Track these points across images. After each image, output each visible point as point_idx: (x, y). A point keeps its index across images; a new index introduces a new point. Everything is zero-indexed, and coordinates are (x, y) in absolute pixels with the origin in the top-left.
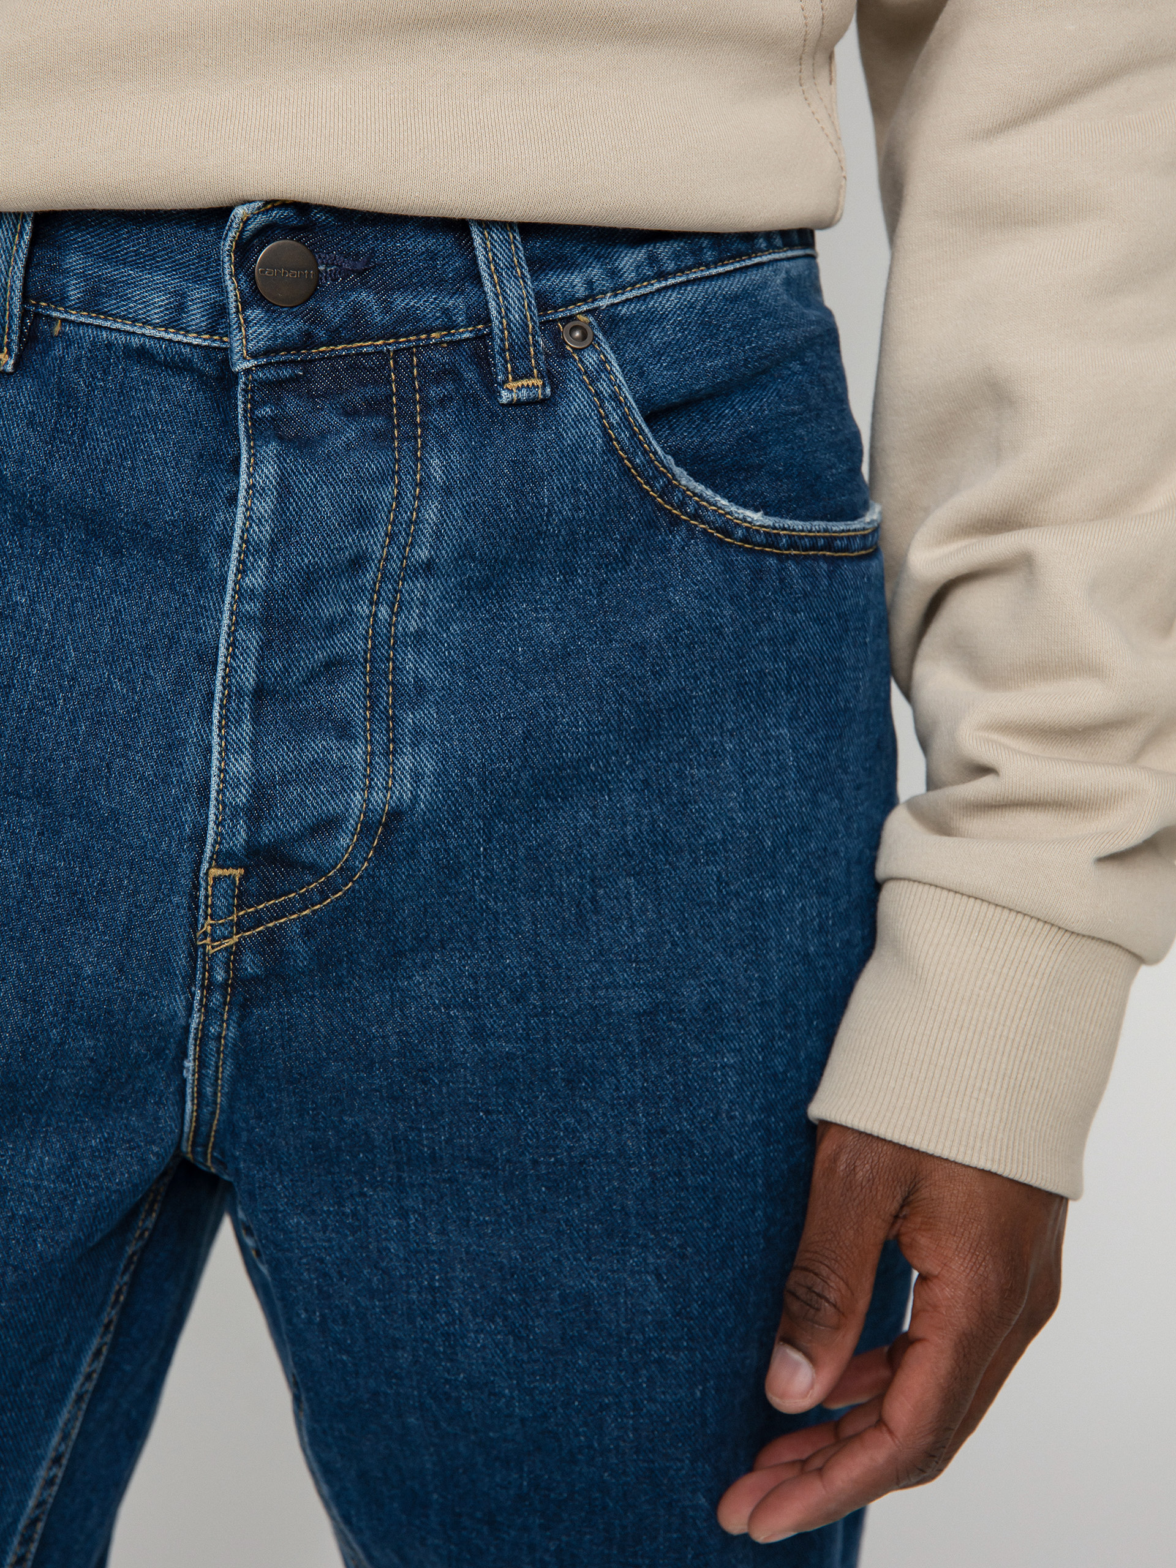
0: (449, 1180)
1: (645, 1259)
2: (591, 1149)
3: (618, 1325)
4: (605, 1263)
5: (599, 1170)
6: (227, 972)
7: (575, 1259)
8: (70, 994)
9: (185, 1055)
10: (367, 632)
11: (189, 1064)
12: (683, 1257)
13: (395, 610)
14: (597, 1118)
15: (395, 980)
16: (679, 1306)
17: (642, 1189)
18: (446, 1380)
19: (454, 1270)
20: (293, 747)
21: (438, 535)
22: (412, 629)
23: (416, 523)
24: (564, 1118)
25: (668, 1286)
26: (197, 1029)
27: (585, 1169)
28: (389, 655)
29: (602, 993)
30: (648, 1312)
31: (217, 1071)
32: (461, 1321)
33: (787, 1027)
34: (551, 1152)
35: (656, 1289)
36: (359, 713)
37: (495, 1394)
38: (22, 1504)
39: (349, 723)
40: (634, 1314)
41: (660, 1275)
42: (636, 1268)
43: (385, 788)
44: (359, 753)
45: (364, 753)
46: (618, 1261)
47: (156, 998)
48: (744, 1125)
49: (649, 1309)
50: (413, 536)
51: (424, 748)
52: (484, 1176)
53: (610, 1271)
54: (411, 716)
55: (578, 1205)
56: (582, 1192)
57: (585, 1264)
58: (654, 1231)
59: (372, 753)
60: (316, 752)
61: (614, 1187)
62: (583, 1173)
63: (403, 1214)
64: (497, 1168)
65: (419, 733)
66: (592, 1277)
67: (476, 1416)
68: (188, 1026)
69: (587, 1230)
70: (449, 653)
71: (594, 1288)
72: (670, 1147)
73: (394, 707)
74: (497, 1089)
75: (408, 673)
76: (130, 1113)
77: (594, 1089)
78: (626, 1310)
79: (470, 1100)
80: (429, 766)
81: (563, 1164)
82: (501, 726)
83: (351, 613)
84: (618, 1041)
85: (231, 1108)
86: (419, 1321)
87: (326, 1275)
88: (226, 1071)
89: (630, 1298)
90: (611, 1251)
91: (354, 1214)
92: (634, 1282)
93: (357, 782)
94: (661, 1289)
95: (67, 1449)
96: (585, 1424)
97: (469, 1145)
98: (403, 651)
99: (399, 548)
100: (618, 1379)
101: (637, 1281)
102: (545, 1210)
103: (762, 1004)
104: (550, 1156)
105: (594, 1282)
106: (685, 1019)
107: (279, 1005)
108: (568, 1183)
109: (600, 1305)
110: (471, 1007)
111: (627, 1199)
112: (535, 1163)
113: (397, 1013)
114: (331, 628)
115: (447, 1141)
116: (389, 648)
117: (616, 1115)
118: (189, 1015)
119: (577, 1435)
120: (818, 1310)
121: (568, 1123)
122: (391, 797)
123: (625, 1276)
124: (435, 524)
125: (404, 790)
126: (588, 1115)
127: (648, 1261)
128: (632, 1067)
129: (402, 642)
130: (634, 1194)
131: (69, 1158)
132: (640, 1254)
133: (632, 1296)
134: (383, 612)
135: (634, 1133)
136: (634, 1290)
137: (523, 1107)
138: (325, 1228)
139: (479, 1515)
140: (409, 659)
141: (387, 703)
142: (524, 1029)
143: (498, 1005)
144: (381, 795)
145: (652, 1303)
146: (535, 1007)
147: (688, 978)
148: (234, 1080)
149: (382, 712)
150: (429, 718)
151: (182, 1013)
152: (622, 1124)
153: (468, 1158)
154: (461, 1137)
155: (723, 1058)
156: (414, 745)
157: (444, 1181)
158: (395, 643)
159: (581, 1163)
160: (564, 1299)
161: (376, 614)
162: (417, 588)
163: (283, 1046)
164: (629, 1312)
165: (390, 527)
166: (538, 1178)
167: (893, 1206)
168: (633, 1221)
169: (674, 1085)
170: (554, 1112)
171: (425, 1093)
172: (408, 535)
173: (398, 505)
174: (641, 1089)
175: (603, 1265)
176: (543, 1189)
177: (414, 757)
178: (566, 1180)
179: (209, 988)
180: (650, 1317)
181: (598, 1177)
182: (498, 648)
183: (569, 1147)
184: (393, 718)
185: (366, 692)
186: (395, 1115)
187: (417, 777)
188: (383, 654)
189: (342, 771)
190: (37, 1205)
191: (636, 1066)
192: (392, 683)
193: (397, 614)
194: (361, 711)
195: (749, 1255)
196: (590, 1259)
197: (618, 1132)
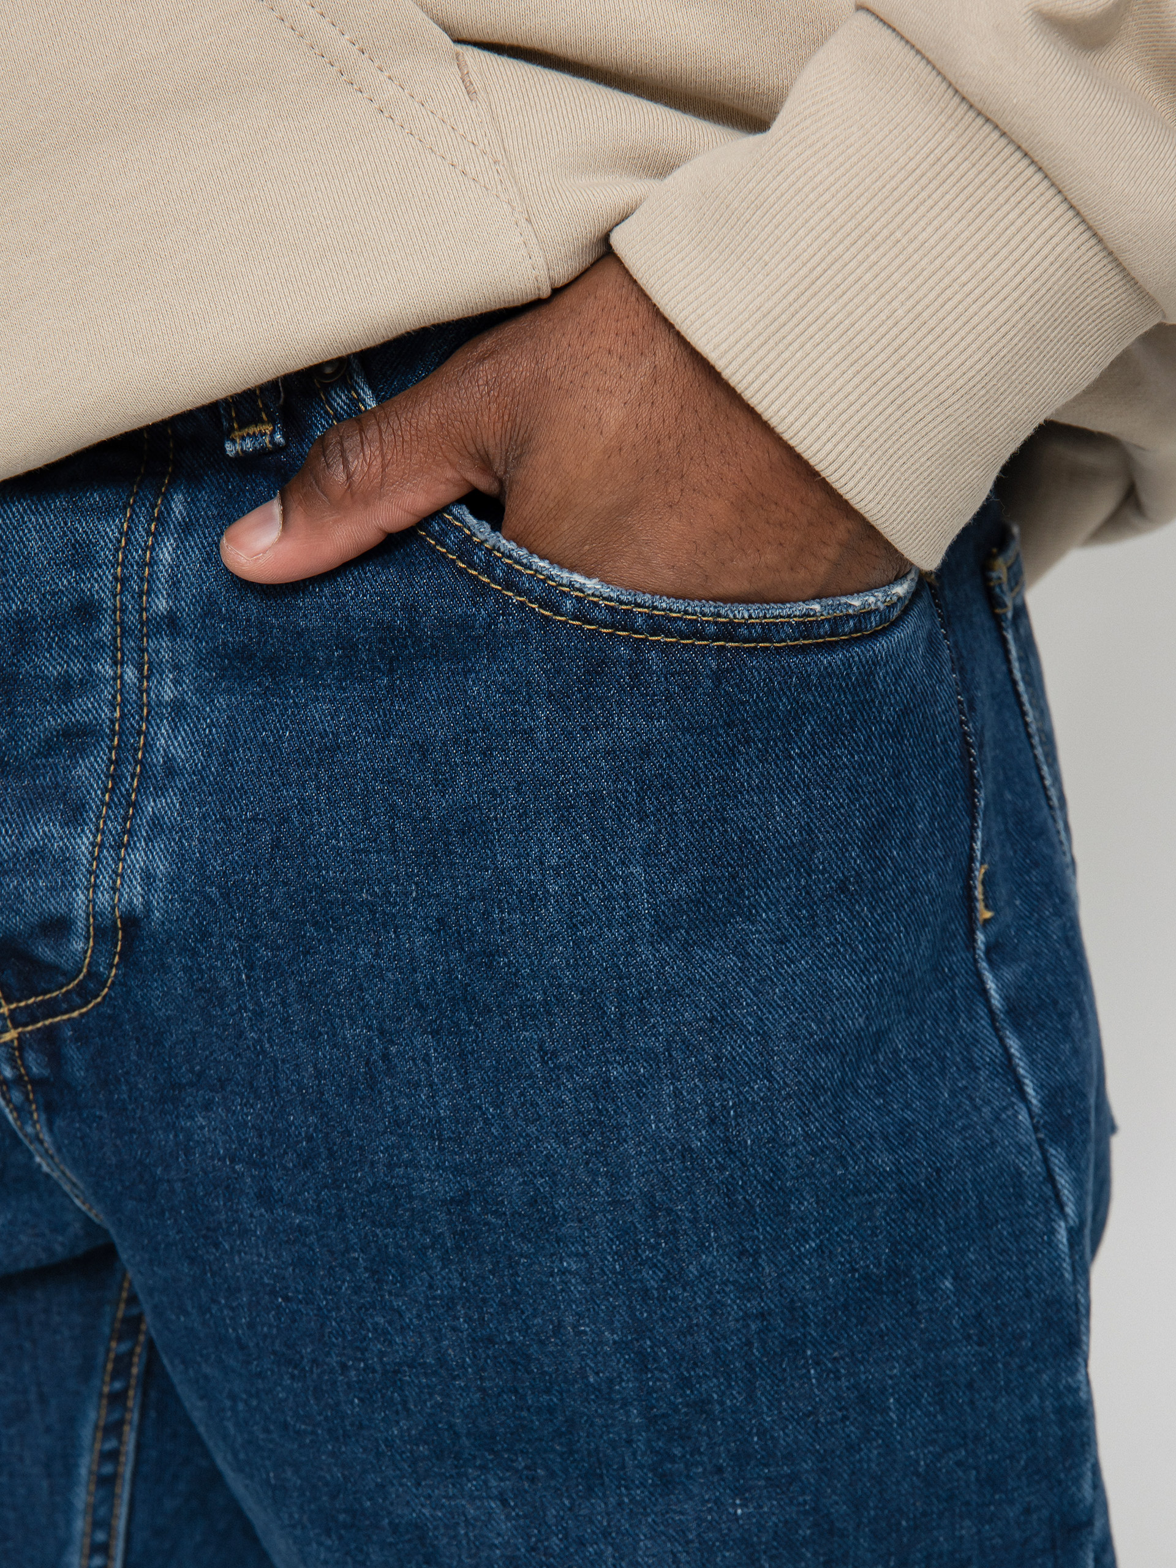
1: (486, 1482)
2: (405, 1356)
3: (460, 1561)
4: (438, 1488)
5: (416, 1381)
7: (401, 1485)
10: (114, 697)
13: (145, 673)
14: (411, 1320)
16: (534, 1539)
17: (470, 1406)
20: (13, 831)
21: (175, 583)
22: (166, 698)
23: (150, 565)
24: (372, 1316)
25: (517, 1515)
27: (400, 1380)
28: (141, 727)
29: (401, 1171)
30: (495, 1546)
34: (359, 1355)
35: (503, 1517)
36: (96, 795)
39: (84, 806)
40: (477, 1548)
41: (506, 1500)
42: (476, 1493)
43: (112, 889)
44: (83, 844)
45: (91, 844)
46: (454, 1485)
49: (496, 1542)
50: (149, 582)
51: (159, 845)
53: (444, 1497)
54: (152, 804)
55: (398, 1422)
56: (400, 1407)
57: (414, 1490)
58: (492, 1451)
59: (102, 845)
60: (36, 840)
61: (436, 1402)
62: (399, 1383)
65: (156, 824)
66: (423, 1506)
69: (411, 1452)
70: (210, 731)
71: (427, 1519)
72: (501, 1360)
73: (138, 791)
74: (294, 1270)
75: (158, 750)
78: (468, 1544)
79: (266, 1280)
80: (161, 868)
81: (374, 1371)
82: (247, 828)
83: (91, 673)
84: (425, 1231)
89: (471, 1528)
90: (444, 1474)
92: (475, 1510)
93: (80, 879)
94: (508, 1518)
98: (157, 725)
99: (133, 597)
101: (478, 1508)
102: (361, 1426)
104: (360, 1360)
105: (426, 1511)
106: (505, 1214)
108: (383, 1396)
109: (436, 1538)
111: (453, 1416)
112: (344, 1367)
114: (67, 688)
116: (141, 718)
117: (432, 1318)
121: (377, 1324)
122: (120, 900)
123: (463, 1502)
124: (171, 567)
125: (134, 895)
126: (401, 1316)
127: (490, 1484)
128: (445, 1261)
129: (157, 713)
130: (462, 1411)
132: (479, 1476)
133: (474, 1527)
134: (130, 674)
135: (456, 1341)
136: (476, 1519)
137: (325, 1299)
140: (162, 734)
141: (131, 785)
142: (314, 1201)
144: (107, 896)
145: (499, 1535)
146: (325, 1176)
147: (507, 1165)
149: (123, 796)
150: (170, 808)
152: (440, 1330)
155: (561, 1263)
156: (149, 839)
158: (149, 713)
159: (396, 1372)
160: (395, 1528)
161: (121, 677)
162: (163, 647)
164: (472, 1545)
165: (119, 569)
166: (349, 1385)
168: (465, 1441)
169: (501, 1288)
170: (361, 1308)
172: (142, 580)
173: (128, 541)
174: (460, 1289)
175: (436, 1491)
176: (356, 1401)
177: (146, 855)
178: (380, 1391)
180: (498, 1552)
181: (417, 1390)
182: (265, 730)
183: (380, 1351)
184: (134, 804)
185: (108, 769)
187: (148, 877)
188: (132, 726)
189: (64, 863)
191: (451, 1262)
192: (141, 762)
193: (148, 678)
194: (99, 792)
196: (419, 1484)
197: (436, 1339)
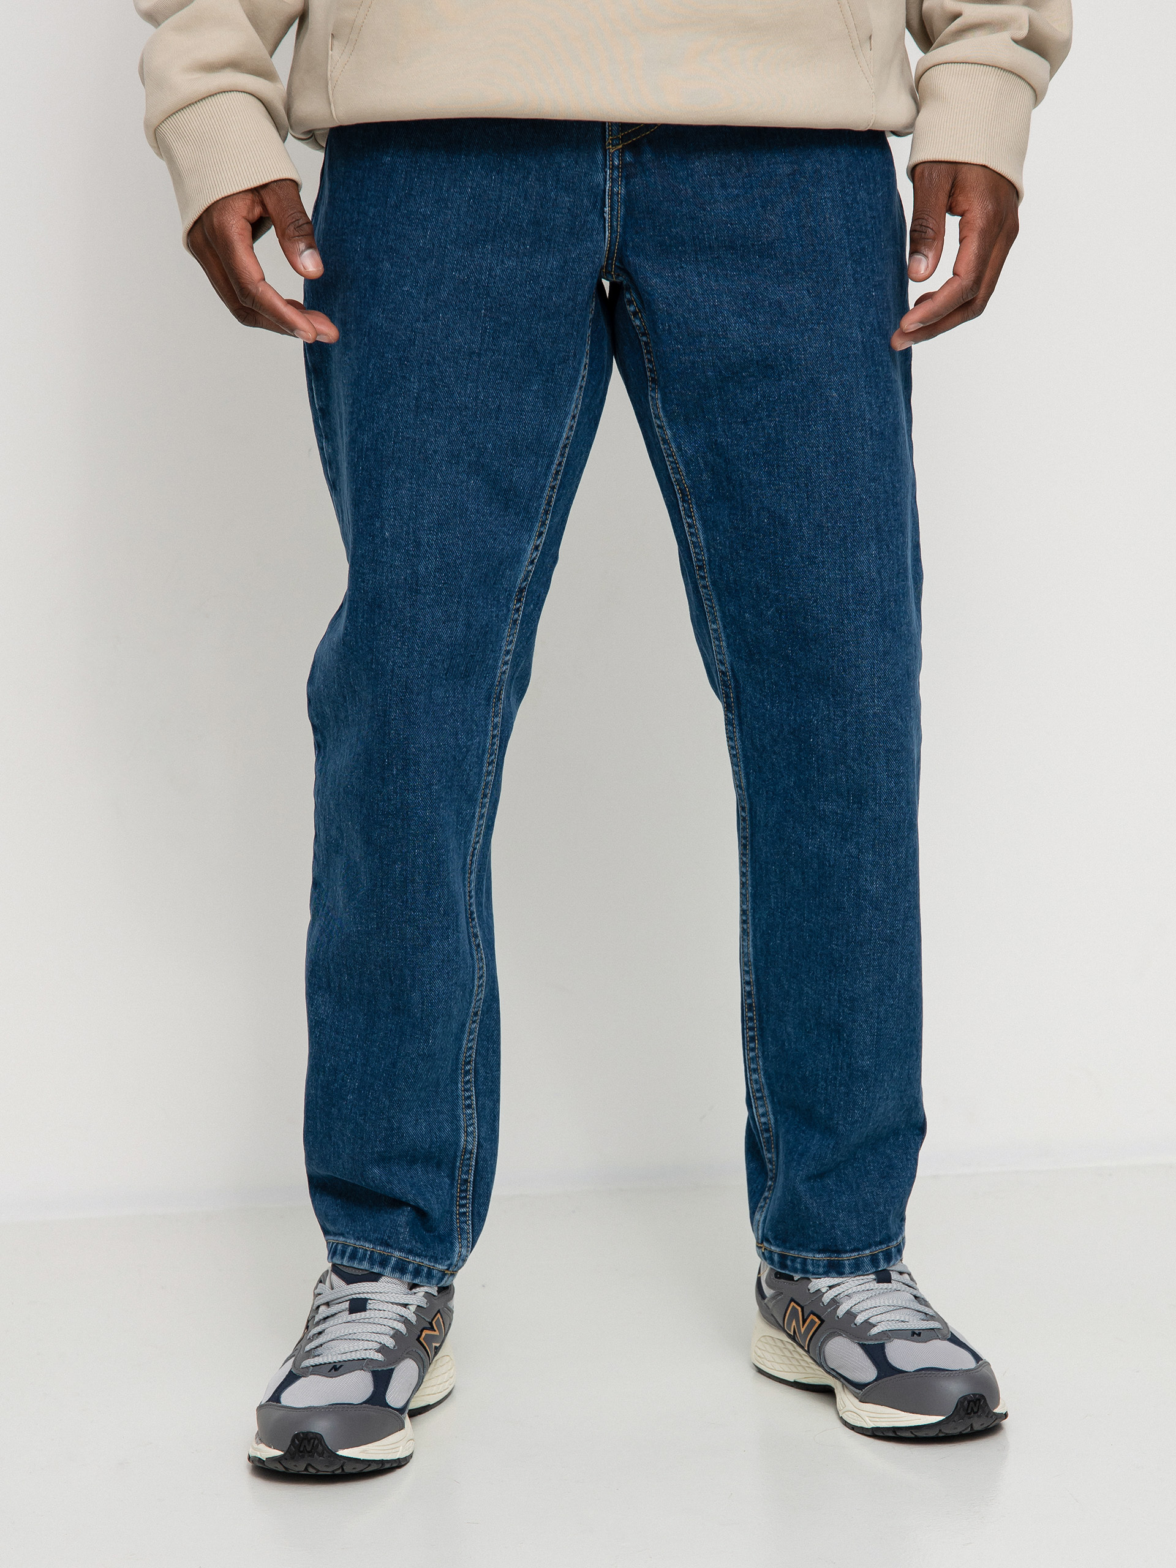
0: (718, 257)
6: (619, 160)
8: (557, 176)
9: (605, 206)
11: (607, 209)
12: (818, 282)
15: (688, 165)
18: (723, 348)
19: (723, 297)
26: (609, 190)
31: (618, 212)
32: (728, 320)
33: (850, 183)
37: (745, 351)
38: (560, 434)
47: (591, 175)
48: (837, 225)
52: (732, 254)
63: (699, 275)
64: (737, 250)
67: (737, 364)
68: (605, 188)
76: (587, 241)
77: (773, 210)
85: (624, 232)
86: (711, 321)
87: (669, 304)
88: (621, 212)
91: (679, 276)
95: (577, 412)
96: (784, 359)
97: (725, 240)
100: (796, 337)
103: (838, 171)
107: (641, 177)
110: (720, 175)
113: (690, 179)
115: (715, 238)
118: (605, 184)
119: (781, 365)
120: (926, 232)
131: (564, 262)
138: (667, 283)
139: (739, 420)
143: (730, 173)
148: (625, 219)
151: (602, 183)
153: (725, 246)
154: (721, 236)
157: (716, 258)
163: (644, 196)
167: (948, 187)
171: (704, 215)
179: (612, 169)
186: (693, 227)
190: (552, 282)
195: (846, 285)
